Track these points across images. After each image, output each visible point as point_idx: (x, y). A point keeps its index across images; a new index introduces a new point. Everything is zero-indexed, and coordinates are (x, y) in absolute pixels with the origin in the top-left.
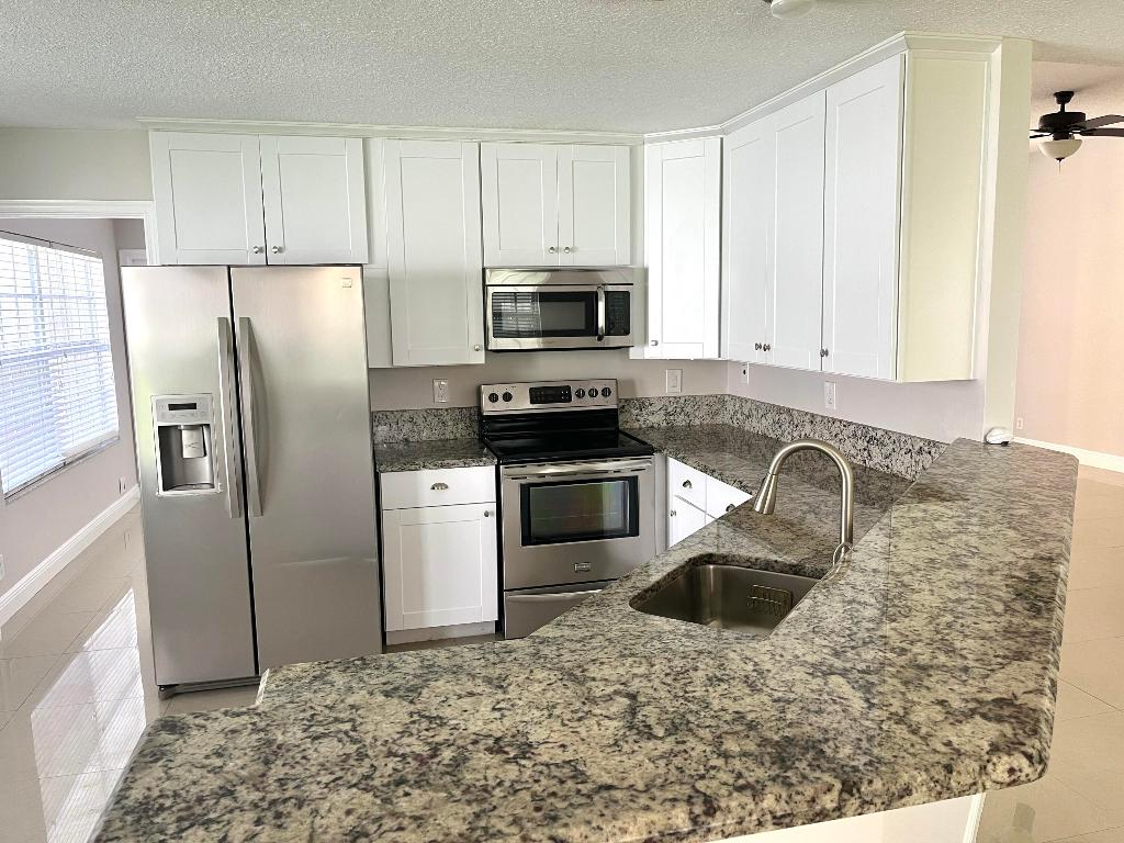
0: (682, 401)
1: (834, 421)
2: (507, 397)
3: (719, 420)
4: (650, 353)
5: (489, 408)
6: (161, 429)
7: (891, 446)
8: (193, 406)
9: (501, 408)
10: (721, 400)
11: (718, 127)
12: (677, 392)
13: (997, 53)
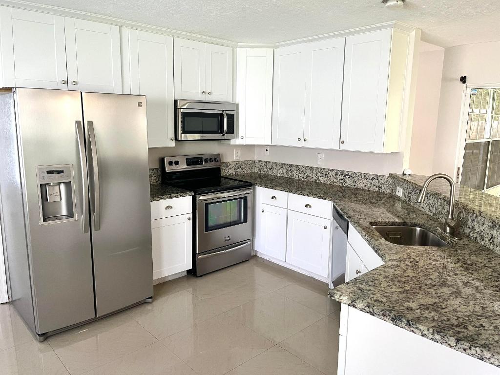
0: (240, 163)
1: (324, 169)
2: (177, 163)
3: (253, 171)
4: (239, 141)
5: (168, 169)
6: (41, 185)
7: (357, 178)
8: (62, 172)
9: (174, 168)
10: (254, 162)
11: (273, 45)
12: (239, 159)
13: (413, 33)
